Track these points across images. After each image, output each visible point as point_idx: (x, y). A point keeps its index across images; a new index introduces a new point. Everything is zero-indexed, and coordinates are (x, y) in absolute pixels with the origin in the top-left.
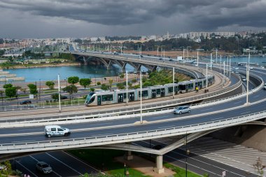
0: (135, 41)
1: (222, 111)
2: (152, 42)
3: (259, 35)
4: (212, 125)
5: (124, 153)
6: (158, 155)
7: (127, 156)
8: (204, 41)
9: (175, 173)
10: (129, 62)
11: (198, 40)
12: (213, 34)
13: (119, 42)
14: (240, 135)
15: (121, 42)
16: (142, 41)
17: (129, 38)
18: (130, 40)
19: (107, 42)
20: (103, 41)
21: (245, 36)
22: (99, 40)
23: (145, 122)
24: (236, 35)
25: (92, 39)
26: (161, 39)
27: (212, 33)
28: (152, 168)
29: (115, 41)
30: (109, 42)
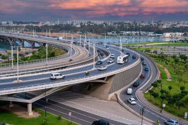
0: (34, 25)
1: (76, 73)
2: (46, 26)
3: (119, 24)
4: (65, 82)
5: (8, 103)
6: (29, 103)
7: (9, 104)
8: (82, 26)
9: (40, 115)
10: (26, 40)
11: (79, 26)
12: (90, 22)
13: (22, 25)
14: (89, 89)
15: (25, 25)
16: (40, 25)
17: (30, 23)
18: (31, 25)
19: (14, 25)
20: (11, 24)
21: (109, 24)
22: (8, 23)
23: (21, 81)
24: (104, 23)
25: (3, 23)
26: (53, 24)
27: (88, 21)
28: (25, 112)
29: (20, 25)
30: (16, 25)
